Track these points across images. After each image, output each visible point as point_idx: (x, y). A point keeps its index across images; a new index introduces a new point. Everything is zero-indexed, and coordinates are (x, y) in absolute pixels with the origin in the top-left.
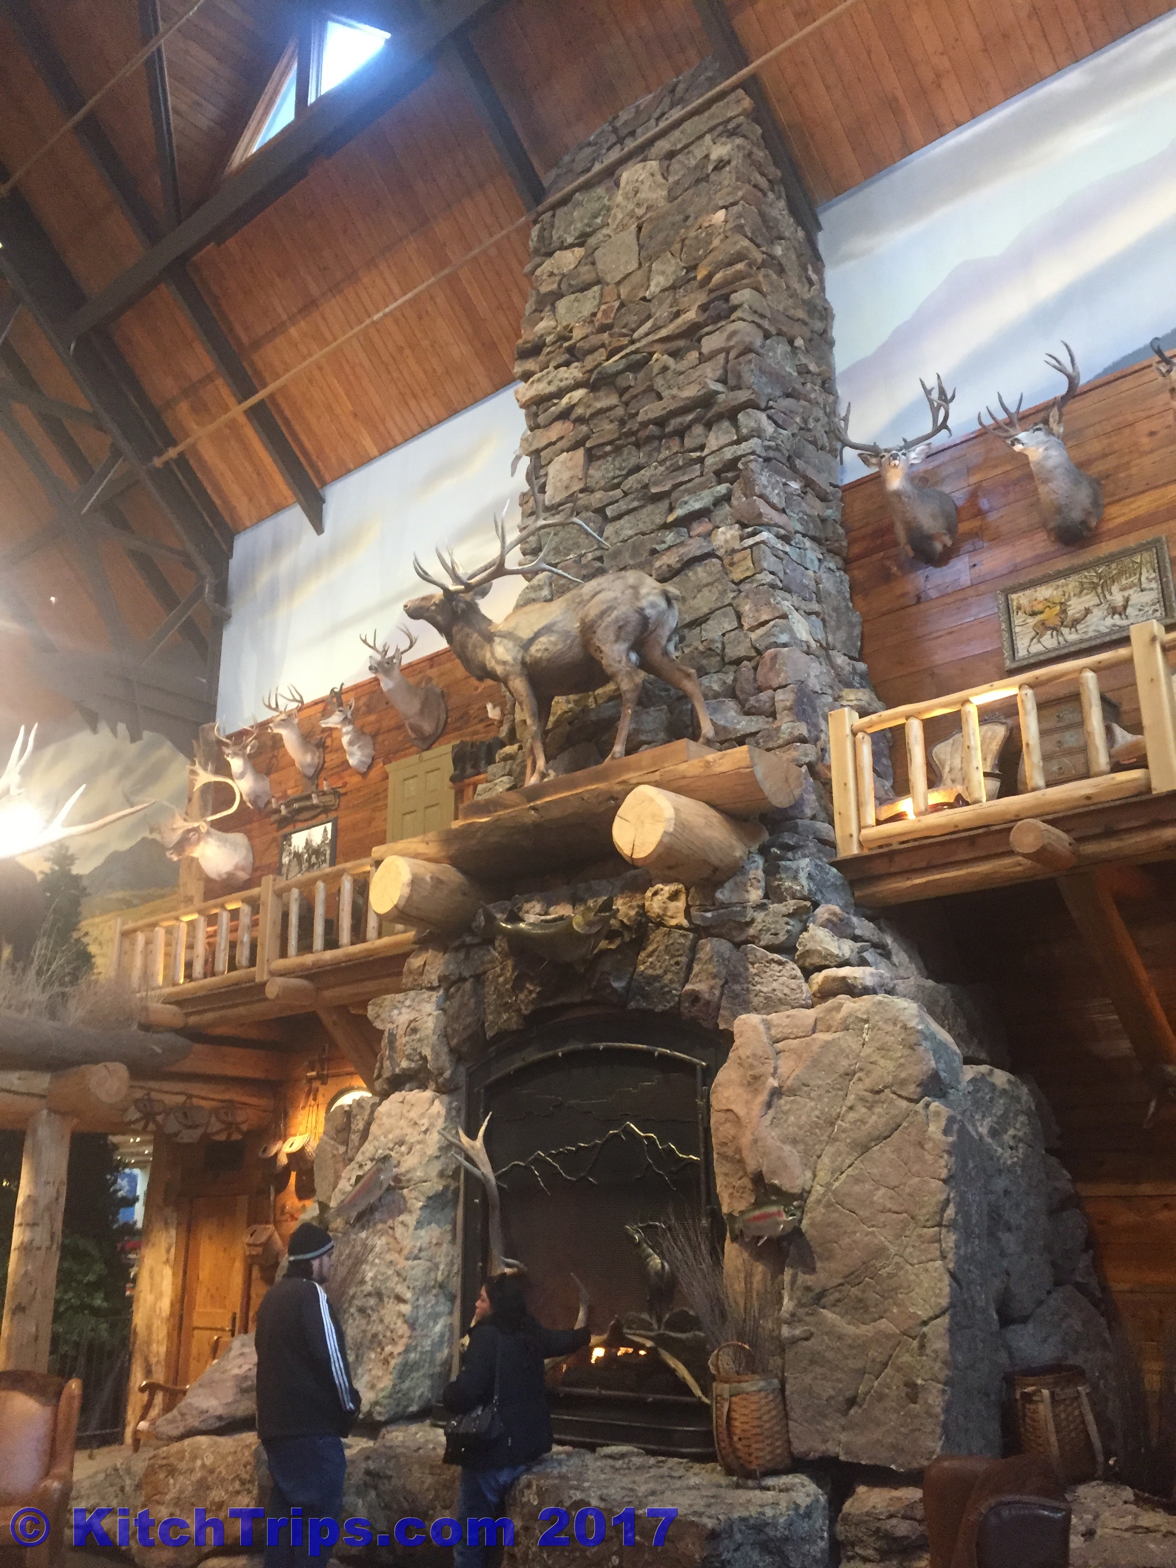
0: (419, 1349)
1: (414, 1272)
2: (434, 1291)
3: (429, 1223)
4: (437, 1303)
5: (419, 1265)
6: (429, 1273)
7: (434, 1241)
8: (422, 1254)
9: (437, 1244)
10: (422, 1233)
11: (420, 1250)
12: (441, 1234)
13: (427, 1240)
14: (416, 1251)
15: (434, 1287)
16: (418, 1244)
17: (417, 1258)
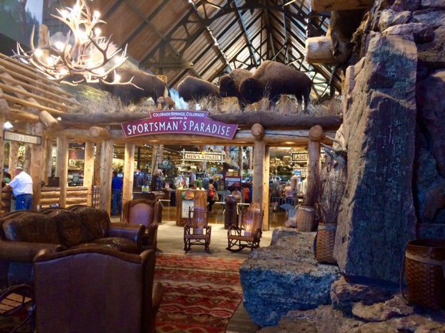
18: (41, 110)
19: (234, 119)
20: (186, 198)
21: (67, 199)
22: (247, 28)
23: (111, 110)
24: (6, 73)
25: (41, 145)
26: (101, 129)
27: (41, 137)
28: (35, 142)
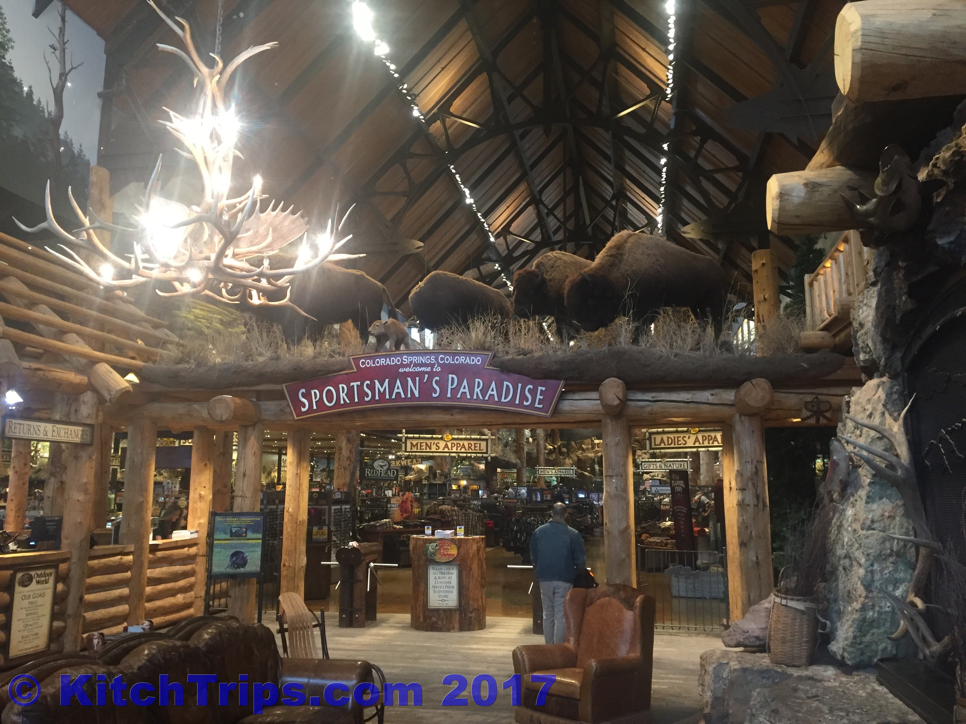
0: (877, 609)
1: (868, 541)
2: (891, 559)
3: (881, 498)
4: (896, 570)
5: (872, 534)
6: (884, 542)
7: (887, 514)
8: (875, 526)
9: (889, 517)
10: (875, 506)
11: (873, 522)
12: (893, 508)
13: (879, 512)
14: (868, 522)
15: (890, 555)
16: (870, 516)
17: (870, 528)
18: (94, 361)
19: (555, 367)
20: (437, 558)
21: (150, 573)
22: (533, 166)
23: (261, 354)
24: (14, 279)
25: (91, 444)
26: (237, 400)
27: (91, 426)
28: (78, 440)
